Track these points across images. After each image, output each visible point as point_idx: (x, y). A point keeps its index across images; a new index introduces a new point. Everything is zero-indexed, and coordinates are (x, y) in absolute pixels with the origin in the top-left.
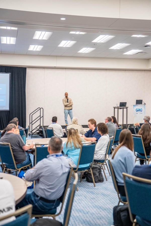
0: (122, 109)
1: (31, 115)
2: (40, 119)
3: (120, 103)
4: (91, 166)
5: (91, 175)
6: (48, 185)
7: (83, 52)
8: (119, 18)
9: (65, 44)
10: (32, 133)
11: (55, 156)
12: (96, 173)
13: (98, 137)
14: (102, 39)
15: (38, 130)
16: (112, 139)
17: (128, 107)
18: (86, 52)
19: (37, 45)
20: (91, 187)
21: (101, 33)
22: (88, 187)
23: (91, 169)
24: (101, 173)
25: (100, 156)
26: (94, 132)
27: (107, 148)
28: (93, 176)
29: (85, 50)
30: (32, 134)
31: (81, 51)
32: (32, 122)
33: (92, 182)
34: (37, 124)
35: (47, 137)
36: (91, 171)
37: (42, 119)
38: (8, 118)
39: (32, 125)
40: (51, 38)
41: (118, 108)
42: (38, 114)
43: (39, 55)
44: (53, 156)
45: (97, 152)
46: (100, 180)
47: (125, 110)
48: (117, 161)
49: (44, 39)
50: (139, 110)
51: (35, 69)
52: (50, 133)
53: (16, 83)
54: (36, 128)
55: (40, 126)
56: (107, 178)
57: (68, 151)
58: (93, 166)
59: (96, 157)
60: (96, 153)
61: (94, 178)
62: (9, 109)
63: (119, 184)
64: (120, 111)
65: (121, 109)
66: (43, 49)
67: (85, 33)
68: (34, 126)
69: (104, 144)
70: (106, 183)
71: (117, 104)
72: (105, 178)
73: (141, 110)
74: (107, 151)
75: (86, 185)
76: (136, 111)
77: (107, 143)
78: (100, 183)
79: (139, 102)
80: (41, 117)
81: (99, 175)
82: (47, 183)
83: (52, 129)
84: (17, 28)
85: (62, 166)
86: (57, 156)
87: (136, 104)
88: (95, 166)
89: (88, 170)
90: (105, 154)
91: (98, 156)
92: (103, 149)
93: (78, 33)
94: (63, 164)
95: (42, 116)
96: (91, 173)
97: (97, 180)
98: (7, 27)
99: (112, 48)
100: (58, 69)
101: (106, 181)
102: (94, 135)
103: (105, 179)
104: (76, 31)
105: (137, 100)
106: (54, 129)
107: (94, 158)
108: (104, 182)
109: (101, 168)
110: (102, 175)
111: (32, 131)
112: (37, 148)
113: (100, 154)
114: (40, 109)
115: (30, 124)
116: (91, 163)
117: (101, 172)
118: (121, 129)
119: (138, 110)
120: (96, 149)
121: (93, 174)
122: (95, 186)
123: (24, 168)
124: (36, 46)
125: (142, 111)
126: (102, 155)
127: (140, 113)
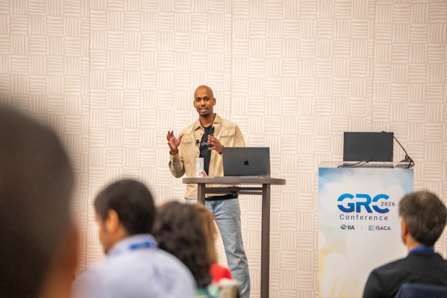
17: (277, 181)
73: (378, 204)
76: (341, 208)
87: (341, 161)
119: (355, 201)
125: (386, 211)
127: (370, 229)
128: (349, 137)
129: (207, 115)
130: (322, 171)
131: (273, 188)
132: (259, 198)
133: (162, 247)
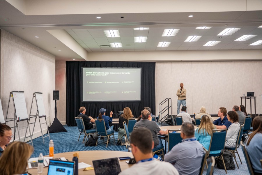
0: (250, 99)
1: (160, 105)
2: (168, 108)
3: (248, 93)
4: (222, 153)
5: (223, 162)
6: (184, 167)
7: (209, 46)
8: (246, 10)
9: (191, 39)
10: (161, 121)
11: (190, 140)
12: (228, 160)
13: (228, 125)
14: (227, 32)
15: (166, 119)
16: (242, 127)
17: (256, 97)
18: (211, 45)
19: (165, 41)
20: (223, 173)
21: (227, 26)
22: (220, 173)
23: (222, 155)
24: (232, 161)
25: (231, 143)
26: (223, 120)
27: (237, 135)
28: (225, 163)
29: (210, 44)
30: (161, 123)
31: (206, 45)
32: (161, 111)
33: (224, 169)
34: (166, 113)
35: (176, 125)
36: (222, 157)
37: (170, 109)
38: (140, 108)
39: (161, 114)
40: (178, 35)
41: (245, 98)
42: (166, 104)
43: (167, 51)
44: (187, 140)
45: (228, 139)
46: (232, 167)
47: (253, 100)
48: (253, 147)
49: (172, 35)
51: (163, 63)
52: (179, 121)
53: (147, 76)
54: (165, 117)
55: (169, 115)
56: (239, 166)
57: (200, 137)
58: (224, 153)
59: (226, 145)
60: (227, 141)
61: (225, 165)
62: (140, 100)
63: (256, 171)
64: (248, 101)
65: (248, 98)
66: (170, 45)
67: (211, 27)
68: (163, 115)
69: (234, 132)
70: (238, 171)
71: (244, 94)
72: (236, 165)
74: (237, 138)
75: (217, 171)
77: (238, 131)
78: (231, 170)
80: (169, 107)
81: (230, 162)
82: (184, 166)
83: (181, 117)
84: (148, 28)
85: (197, 149)
86: (191, 140)
88: (226, 153)
89: (219, 157)
90: (236, 141)
91: (228, 143)
92: (233, 137)
93: (204, 28)
94: (198, 148)
95: (170, 105)
96: (222, 160)
97: (228, 167)
98: (140, 28)
99: (238, 40)
100: (184, 62)
101: (238, 169)
102: (223, 124)
103: (236, 167)
104: (202, 26)
106: (183, 118)
107: (225, 146)
108: (236, 169)
109: (232, 155)
110: (233, 162)
111: (161, 119)
112: (169, 134)
113: (231, 142)
114: (168, 100)
115: (159, 113)
116: (222, 150)
117: (232, 159)
118: (250, 118)
120: (227, 137)
121: (224, 161)
122: (226, 173)
123: (158, 152)
124: (165, 43)
126: (233, 143)
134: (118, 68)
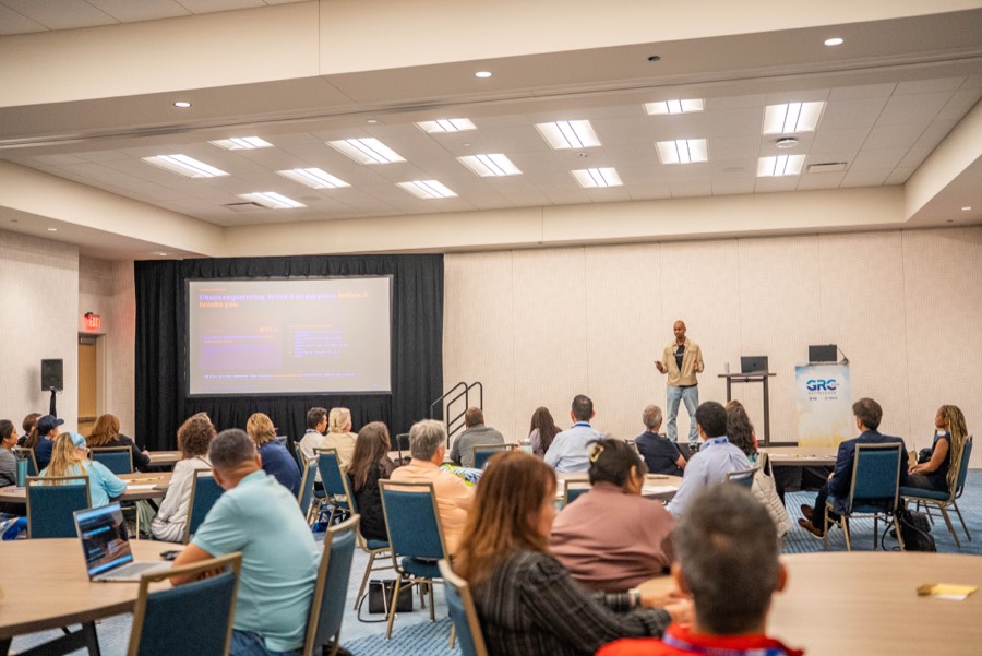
3: (743, 358)
17: (771, 375)
43: (483, 210)
50: (823, 386)
73: (830, 385)
76: (809, 388)
79: (823, 354)
87: (808, 362)
100: (523, 252)
105: (810, 348)
114: (471, 387)
119: (817, 384)
125: (833, 389)
127: (826, 399)
128: (812, 349)
129: (681, 338)
130: (797, 368)
131: (769, 378)
132: (761, 384)
133: (732, 441)
134: (307, 279)
